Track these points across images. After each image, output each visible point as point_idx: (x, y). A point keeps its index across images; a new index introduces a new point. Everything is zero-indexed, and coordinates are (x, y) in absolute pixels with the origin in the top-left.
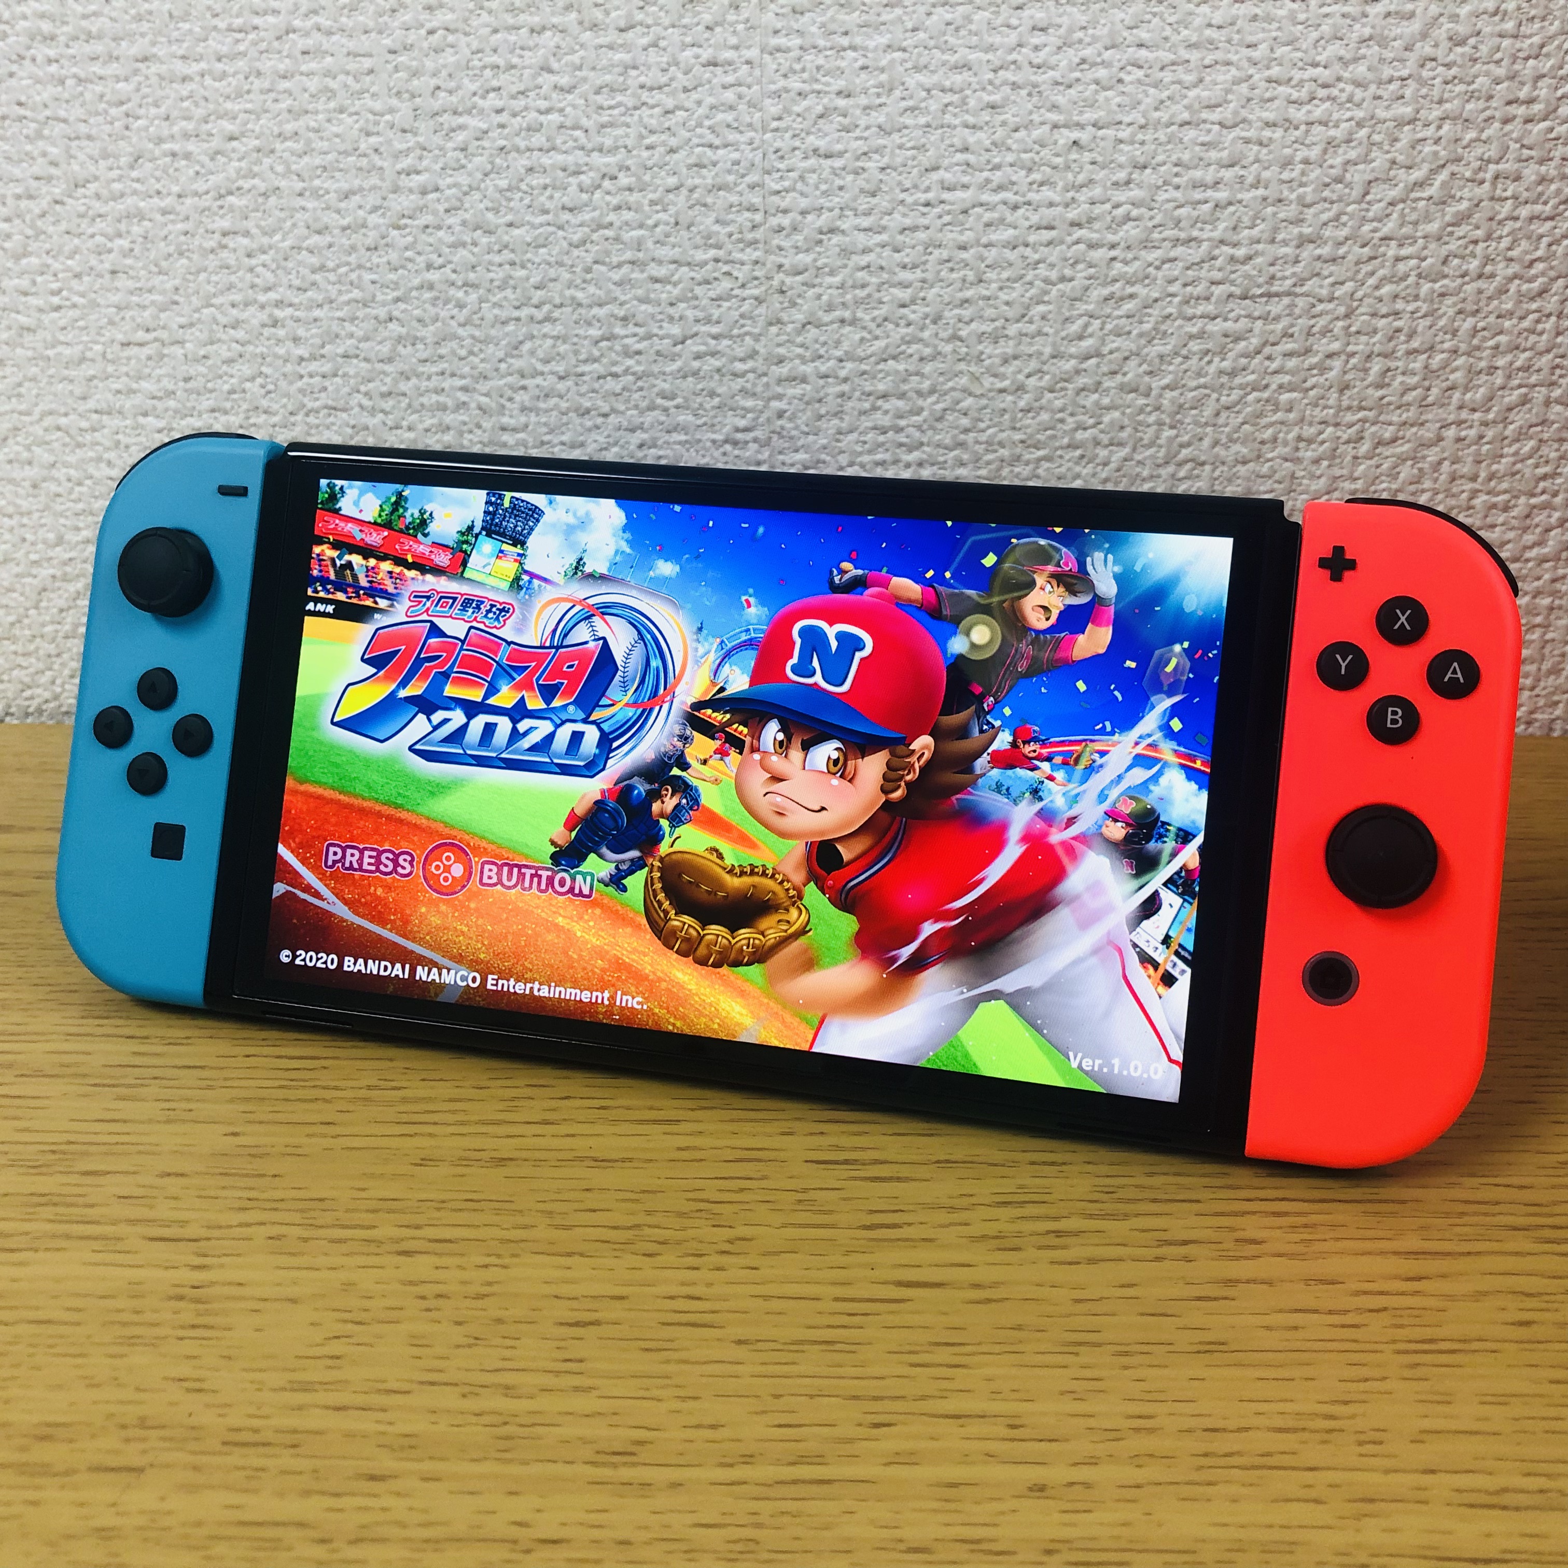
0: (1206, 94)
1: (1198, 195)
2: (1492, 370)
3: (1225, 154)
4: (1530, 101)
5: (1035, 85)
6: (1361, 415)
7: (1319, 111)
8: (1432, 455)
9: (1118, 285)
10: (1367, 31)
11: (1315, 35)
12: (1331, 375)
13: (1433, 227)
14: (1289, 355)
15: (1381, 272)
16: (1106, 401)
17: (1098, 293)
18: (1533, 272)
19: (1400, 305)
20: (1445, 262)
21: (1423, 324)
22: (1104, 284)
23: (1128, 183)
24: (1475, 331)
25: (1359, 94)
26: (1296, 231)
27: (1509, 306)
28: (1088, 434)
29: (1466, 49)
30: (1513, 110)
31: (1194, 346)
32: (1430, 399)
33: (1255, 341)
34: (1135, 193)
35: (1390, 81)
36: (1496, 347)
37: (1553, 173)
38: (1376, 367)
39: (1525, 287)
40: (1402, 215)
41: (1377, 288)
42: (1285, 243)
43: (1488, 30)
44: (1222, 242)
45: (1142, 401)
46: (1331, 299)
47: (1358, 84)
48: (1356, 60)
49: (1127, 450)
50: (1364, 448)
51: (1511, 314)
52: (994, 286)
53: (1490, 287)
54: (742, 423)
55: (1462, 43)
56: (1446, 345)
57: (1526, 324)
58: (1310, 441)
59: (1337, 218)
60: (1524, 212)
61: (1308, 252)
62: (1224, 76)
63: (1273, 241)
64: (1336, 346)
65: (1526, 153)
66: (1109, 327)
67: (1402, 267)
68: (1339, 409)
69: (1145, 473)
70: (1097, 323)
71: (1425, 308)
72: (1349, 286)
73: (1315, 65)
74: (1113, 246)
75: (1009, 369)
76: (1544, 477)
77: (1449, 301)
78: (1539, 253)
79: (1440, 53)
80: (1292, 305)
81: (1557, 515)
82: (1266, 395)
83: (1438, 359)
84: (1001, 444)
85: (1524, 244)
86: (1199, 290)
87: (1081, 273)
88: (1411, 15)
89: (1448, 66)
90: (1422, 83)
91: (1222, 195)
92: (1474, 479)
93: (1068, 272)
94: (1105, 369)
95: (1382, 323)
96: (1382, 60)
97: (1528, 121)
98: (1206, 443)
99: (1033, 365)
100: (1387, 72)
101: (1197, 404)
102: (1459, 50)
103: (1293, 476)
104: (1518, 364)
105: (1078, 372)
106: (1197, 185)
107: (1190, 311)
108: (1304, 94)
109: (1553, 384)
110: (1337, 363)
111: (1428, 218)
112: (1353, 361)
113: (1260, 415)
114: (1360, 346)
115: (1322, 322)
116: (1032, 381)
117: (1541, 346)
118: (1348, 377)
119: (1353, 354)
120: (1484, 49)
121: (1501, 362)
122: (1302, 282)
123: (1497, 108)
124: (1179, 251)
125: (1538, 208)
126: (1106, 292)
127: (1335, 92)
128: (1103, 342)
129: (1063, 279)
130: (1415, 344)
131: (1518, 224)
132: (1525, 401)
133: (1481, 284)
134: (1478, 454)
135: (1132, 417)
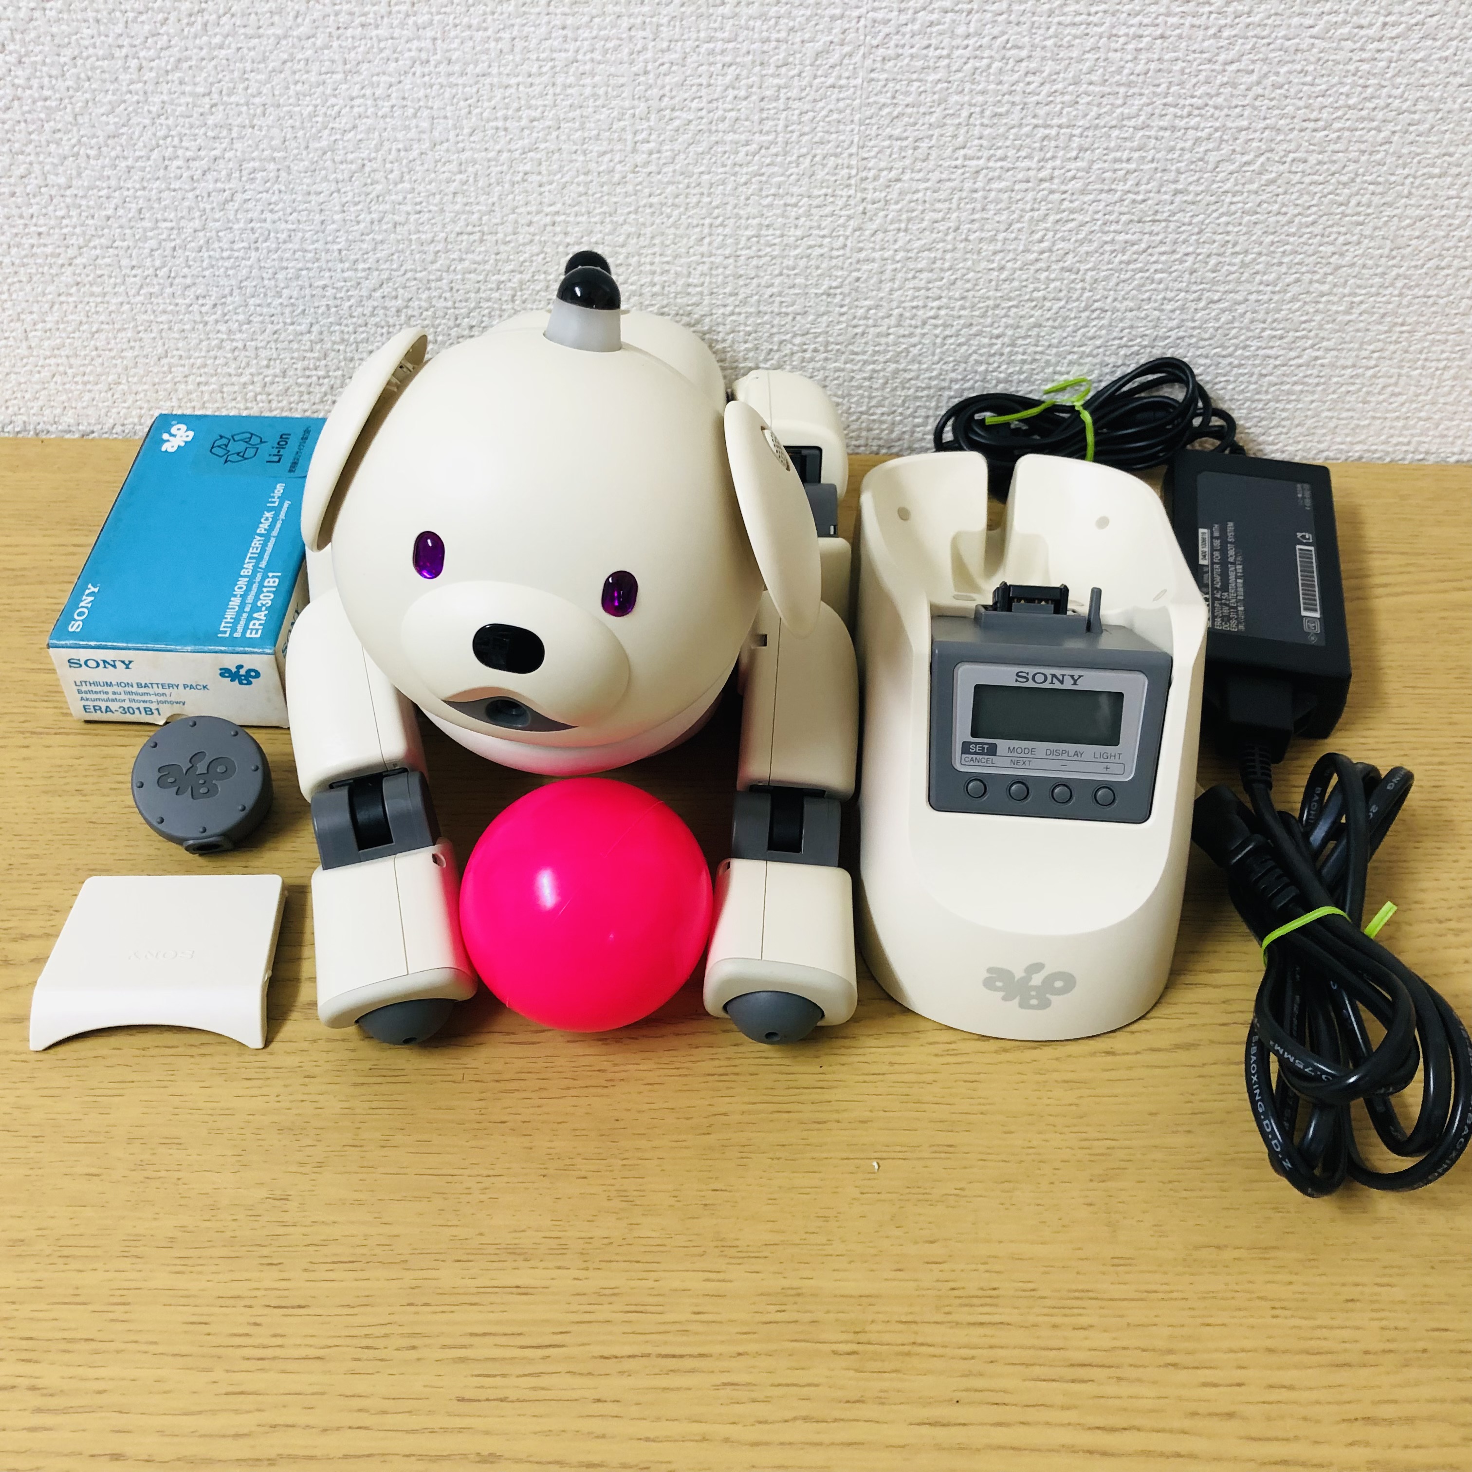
0: (1126, 111)
1: (1117, 166)
2: (1280, 264)
3: (1136, 143)
4: (1316, 120)
5: (1025, 104)
6: (1201, 286)
7: (1193, 122)
8: (1241, 309)
9: (1066, 213)
10: (1225, 79)
11: (1194, 81)
12: (1187, 264)
13: (1254, 187)
14: (1164, 253)
15: (1221, 211)
16: (1053, 276)
17: (1052, 218)
18: (1309, 212)
19: (1230, 228)
20: (1259, 205)
21: (1242, 239)
22: (1057, 213)
23: (1076, 158)
24: (1272, 243)
25: (1217, 113)
26: (1173, 186)
27: (1293, 230)
28: (1040, 294)
29: (1282, 91)
30: (1305, 124)
31: (1108, 248)
32: (1243, 279)
33: (1143, 246)
34: (1079, 164)
35: (1236, 107)
36: (1284, 252)
37: (1326, 159)
38: (1213, 261)
39: (1304, 220)
40: (1236, 180)
41: (1218, 218)
42: (1166, 193)
43: (1296, 80)
44: (1129, 192)
45: (1073, 277)
46: (1190, 224)
47: (1216, 108)
48: (1218, 94)
49: (1062, 303)
50: (1202, 304)
51: (1294, 235)
52: (992, 212)
53: (1283, 219)
54: (834, 284)
55: (1281, 87)
56: (1256, 250)
57: (1302, 240)
58: (1170, 300)
59: (1198, 180)
60: (1307, 180)
61: (1179, 198)
62: (1138, 102)
63: (1159, 192)
64: (1190, 249)
65: (1312, 147)
66: (1058, 236)
67: (1233, 208)
68: (1189, 283)
69: (1073, 315)
70: (1051, 234)
71: (1245, 230)
72: (1202, 217)
73: (1192, 97)
74: (1065, 192)
75: (998, 257)
76: (1305, 322)
77: (1259, 226)
78: (1314, 202)
79: (1267, 92)
80: (1167, 227)
81: (1310, 342)
82: (1147, 274)
83: (1250, 257)
84: (988, 298)
85: (1306, 197)
86: (1112, 218)
87: (1044, 207)
88: (1253, 71)
89: (1271, 100)
90: (1255, 108)
91: (1132, 166)
92: (1264, 322)
93: (1036, 206)
94: (1053, 258)
95: (1218, 237)
96: (1232, 96)
97: (1315, 130)
98: (1110, 300)
99: (1011, 256)
100: (1235, 102)
101: (1106, 279)
102: (1278, 91)
103: (1159, 319)
104: (1296, 261)
105: (1037, 260)
106: (1116, 160)
107: (1107, 229)
108: (1185, 112)
109: (1315, 272)
110: (1190, 259)
111: (1251, 182)
112: (1200, 257)
113: (1143, 285)
114: (1204, 250)
115: (1183, 236)
116: (1009, 265)
117: (1310, 252)
118: (1196, 266)
119: (1199, 254)
120: (1293, 91)
121: (1286, 260)
122: (1174, 214)
123: (1298, 124)
124: (1103, 196)
125: (1316, 177)
126: (1058, 217)
127: (1203, 112)
128: (1054, 244)
129: (1032, 210)
130: (1237, 249)
131: (1303, 186)
132: (1297, 281)
133: (1280, 218)
134: (1267, 308)
135: (1067, 285)
